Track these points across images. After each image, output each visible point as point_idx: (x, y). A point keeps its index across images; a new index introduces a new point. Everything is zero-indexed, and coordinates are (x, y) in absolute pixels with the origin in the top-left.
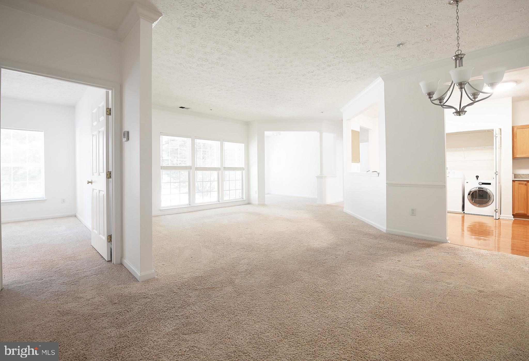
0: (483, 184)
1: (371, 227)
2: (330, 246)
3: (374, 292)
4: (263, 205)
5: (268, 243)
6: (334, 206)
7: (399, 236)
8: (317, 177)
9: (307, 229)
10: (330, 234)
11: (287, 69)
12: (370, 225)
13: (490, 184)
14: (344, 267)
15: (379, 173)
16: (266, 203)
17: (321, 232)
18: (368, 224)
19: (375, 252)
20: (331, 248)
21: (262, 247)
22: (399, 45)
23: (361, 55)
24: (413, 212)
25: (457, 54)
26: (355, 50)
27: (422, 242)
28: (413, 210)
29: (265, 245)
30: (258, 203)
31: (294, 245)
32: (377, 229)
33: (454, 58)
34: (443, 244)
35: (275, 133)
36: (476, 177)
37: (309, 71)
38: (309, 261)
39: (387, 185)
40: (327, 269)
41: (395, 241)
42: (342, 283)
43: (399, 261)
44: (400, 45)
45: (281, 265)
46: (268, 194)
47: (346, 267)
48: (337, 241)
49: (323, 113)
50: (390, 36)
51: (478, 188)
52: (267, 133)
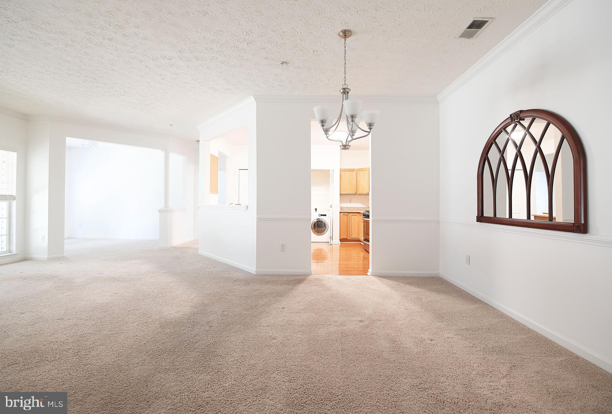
0: (321, 215)
1: (238, 270)
2: (196, 310)
3: (277, 367)
4: (61, 259)
5: (79, 333)
6: (184, 248)
7: (270, 275)
8: (159, 211)
9: (152, 289)
10: (189, 290)
11: (127, 37)
12: (235, 268)
13: (325, 215)
14: (227, 339)
15: (248, 206)
16: (65, 254)
17: (175, 290)
18: (233, 267)
19: (254, 304)
20: (197, 313)
21: (67, 347)
22: (282, 63)
23: (241, 58)
24: (283, 248)
25: (344, 87)
26: (236, 48)
27: (292, 278)
28: (283, 246)
29: (72, 340)
30: (47, 256)
31: (135, 324)
32: (245, 271)
33: (342, 91)
34: (310, 277)
35: (86, 142)
36: (315, 209)
37: (166, 55)
38: (169, 347)
39: (258, 220)
40: (203, 353)
41: (268, 282)
42: (232, 371)
43: (283, 308)
44: (284, 63)
45: (116, 376)
46: (69, 238)
47: (228, 338)
48: (203, 298)
49: (172, 126)
50: (278, 47)
51: (316, 220)
52: (70, 141)
